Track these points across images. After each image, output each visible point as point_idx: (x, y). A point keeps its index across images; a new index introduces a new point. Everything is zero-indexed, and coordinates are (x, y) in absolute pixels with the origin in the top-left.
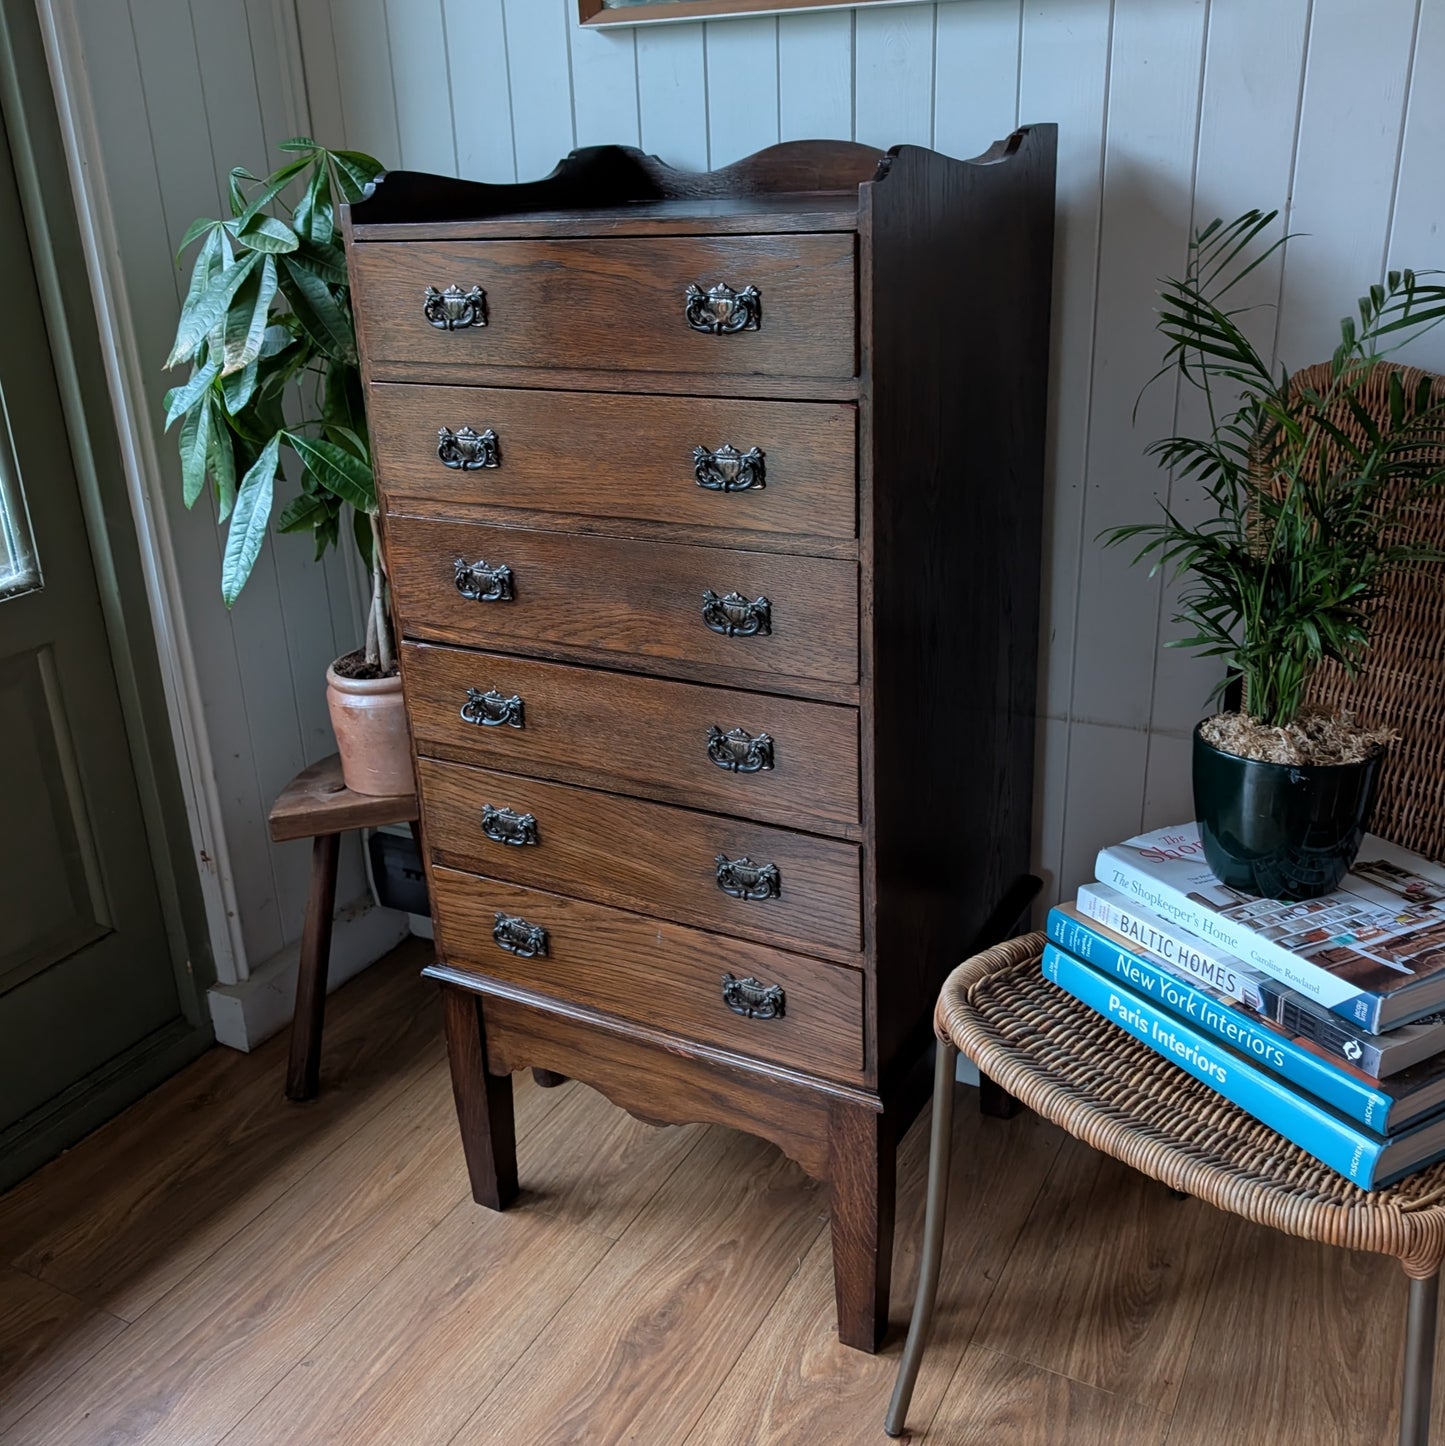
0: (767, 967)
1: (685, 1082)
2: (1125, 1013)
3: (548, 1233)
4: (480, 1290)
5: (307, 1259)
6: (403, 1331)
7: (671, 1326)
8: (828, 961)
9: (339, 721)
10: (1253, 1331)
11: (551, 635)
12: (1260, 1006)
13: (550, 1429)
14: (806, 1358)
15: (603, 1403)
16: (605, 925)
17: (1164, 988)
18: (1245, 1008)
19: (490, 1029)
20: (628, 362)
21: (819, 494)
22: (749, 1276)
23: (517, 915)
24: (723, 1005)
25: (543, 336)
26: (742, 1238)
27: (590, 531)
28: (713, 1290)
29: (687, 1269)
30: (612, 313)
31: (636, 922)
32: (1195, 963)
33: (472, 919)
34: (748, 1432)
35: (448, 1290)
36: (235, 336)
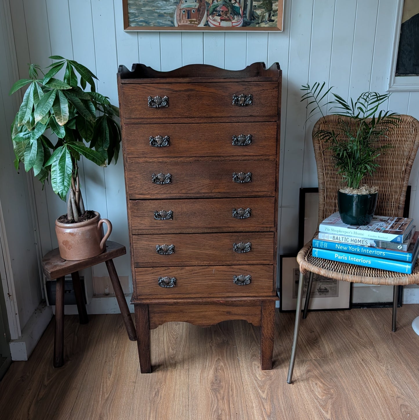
0: (247, 271)
1: (218, 311)
2: (340, 257)
3: (169, 373)
4: (163, 393)
6: (151, 409)
7: (220, 382)
8: (264, 265)
11: (184, 191)
12: (375, 245)
13: (212, 414)
15: (219, 404)
16: (196, 272)
17: (350, 248)
18: (371, 247)
19: (152, 315)
20: (214, 115)
21: (266, 144)
23: (166, 276)
25: (187, 109)
26: (220, 357)
27: (198, 161)
28: (223, 371)
29: (213, 369)
30: (210, 102)
31: (207, 268)
32: (356, 241)
33: (149, 281)
34: (258, 396)
35: (154, 396)
36: (57, 114)
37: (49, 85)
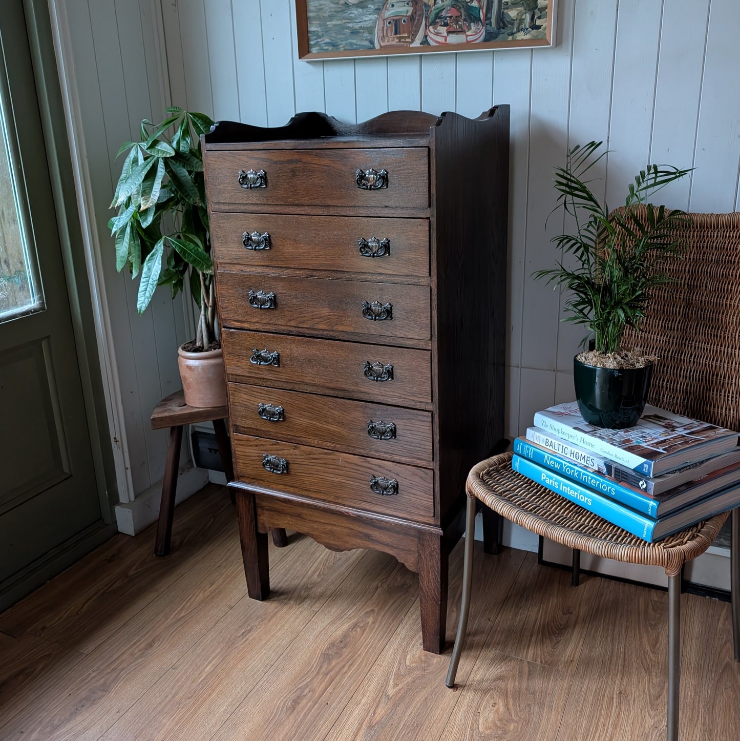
0: (390, 471)
1: (352, 529)
2: (548, 481)
3: (285, 610)
4: (254, 634)
5: (170, 625)
6: (219, 653)
7: (345, 646)
8: (418, 466)
9: (184, 372)
10: (609, 639)
11: (293, 323)
12: (605, 471)
13: (292, 691)
14: (408, 657)
15: (315, 679)
16: (315, 456)
17: (564, 468)
18: (599, 472)
19: (259, 511)
20: (330, 202)
21: (413, 258)
22: (380, 624)
23: (274, 455)
24: (371, 490)
25: (291, 191)
26: (376, 609)
27: (312, 276)
28: (364, 631)
29: (351, 622)
30: (323, 181)
31: (330, 454)
32: (577, 456)
33: (251, 458)
34: (383, 688)
35: (239, 635)
36: (145, 193)
37: (151, 150)
